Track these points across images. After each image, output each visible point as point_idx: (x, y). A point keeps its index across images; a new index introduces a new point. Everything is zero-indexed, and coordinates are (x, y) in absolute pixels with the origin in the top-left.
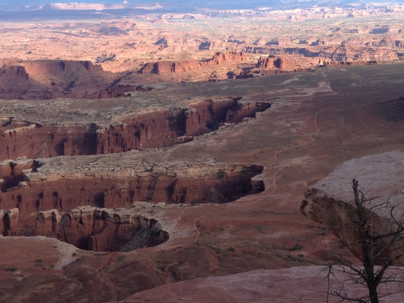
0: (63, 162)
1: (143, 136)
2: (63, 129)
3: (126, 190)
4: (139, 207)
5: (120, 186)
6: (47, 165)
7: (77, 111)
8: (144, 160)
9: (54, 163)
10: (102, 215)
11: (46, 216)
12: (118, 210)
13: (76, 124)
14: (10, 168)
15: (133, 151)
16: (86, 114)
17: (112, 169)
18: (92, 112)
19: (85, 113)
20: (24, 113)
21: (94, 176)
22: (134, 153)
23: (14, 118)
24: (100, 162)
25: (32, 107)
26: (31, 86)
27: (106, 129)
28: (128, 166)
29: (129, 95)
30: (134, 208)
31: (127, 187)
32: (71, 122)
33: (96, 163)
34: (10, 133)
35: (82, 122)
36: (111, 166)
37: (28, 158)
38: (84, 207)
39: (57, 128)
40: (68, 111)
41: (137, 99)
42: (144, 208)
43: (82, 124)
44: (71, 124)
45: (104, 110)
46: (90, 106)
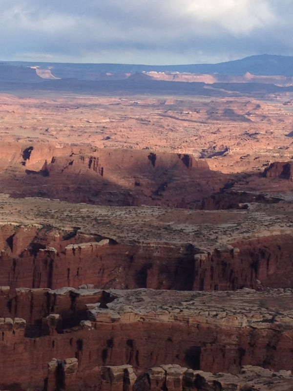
0: (144, 297)
1: (262, 269)
2: (147, 250)
3: (233, 347)
4: (251, 374)
5: (224, 340)
6: (121, 300)
7: (169, 226)
8: (262, 304)
9: (131, 298)
10: (196, 380)
11: (115, 374)
12: (220, 376)
13: (166, 243)
14: (69, 299)
15: (247, 289)
16: (182, 230)
17: (215, 313)
18: (190, 228)
19: (179, 229)
20: (94, 222)
21: (188, 322)
22: (248, 293)
23: (79, 228)
24: (197, 301)
25: (106, 216)
26: (106, 184)
27: (209, 254)
28: (238, 311)
29: (245, 207)
30: (244, 375)
31: (234, 343)
32: (159, 241)
33: (191, 302)
34: (74, 249)
35: (174, 242)
36: (213, 309)
37: (95, 287)
38: (170, 366)
39: (139, 248)
40: (155, 224)
41: (257, 213)
42: (259, 376)
43: (174, 245)
44: (159, 243)
45: (208, 227)
46: (187, 219)
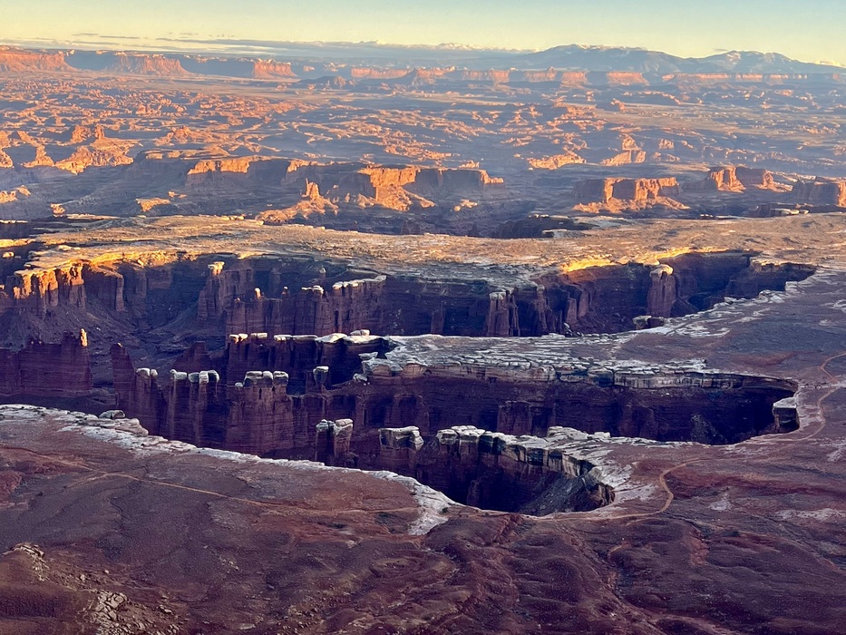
0: (430, 346)
1: (571, 311)
2: (432, 288)
3: (538, 405)
4: (562, 437)
5: (527, 396)
6: (402, 348)
8: (573, 353)
9: (413, 346)
10: (495, 445)
11: (397, 438)
12: (524, 439)
14: (340, 348)
15: (555, 336)
16: (474, 264)
17: (516, 364)
18: (485, 262)
19: (471, 262)
21: (485, 374)
22: (556, 340)
23: (349, 263)
24: (494, 349)
25: (381, 247)
27: (507, 292)
28: (545, 361)
29: (550, 235)
30: (553, 439)
31: (540, 399)
33: (488, 351)
34: (343, 287)
36: (514, 359)
37: (371, 333)
38: (464, 427)
39: (422, 285)
40: (441, 257)
41: (565, 243)
42: (571, 439)
43: (466, 281)
44: (447, 280)
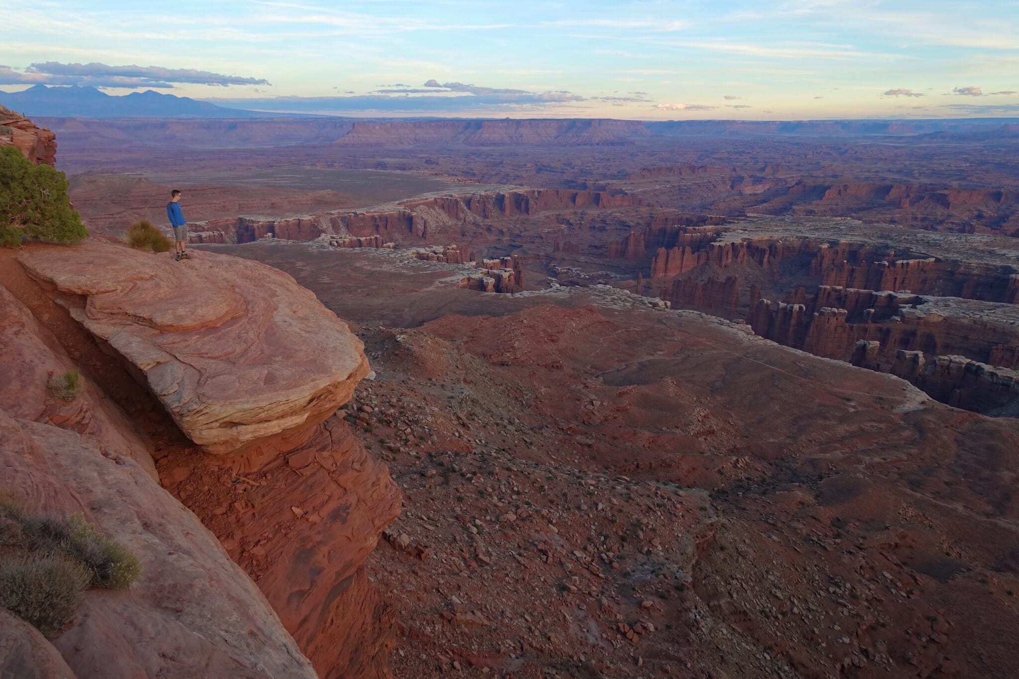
0: (951, 304)
2: (967, 268)
6: (931, 304)
7: (993, 250)
9: (939, 303)
10: (976, 370)
11: (907, 356)
12: (1000, 369)
13: (986, 264)
16: (1004, 255)
17: (1012, 321)
19: (1003, 253)
20: (926, 245)
21: (986, 326)
23: (912, 248)
25: (938, 240)
26: (950, 216)
32: (980, 262)
33: (993, 311)
34: (902, 263)
35: (994, 264)
36: (1011, 318)
37: (912, 293)
38: (956, 356)
39: (960, 266)
40: (981, 248)
43: (994, 266)
44: (980, 264)
